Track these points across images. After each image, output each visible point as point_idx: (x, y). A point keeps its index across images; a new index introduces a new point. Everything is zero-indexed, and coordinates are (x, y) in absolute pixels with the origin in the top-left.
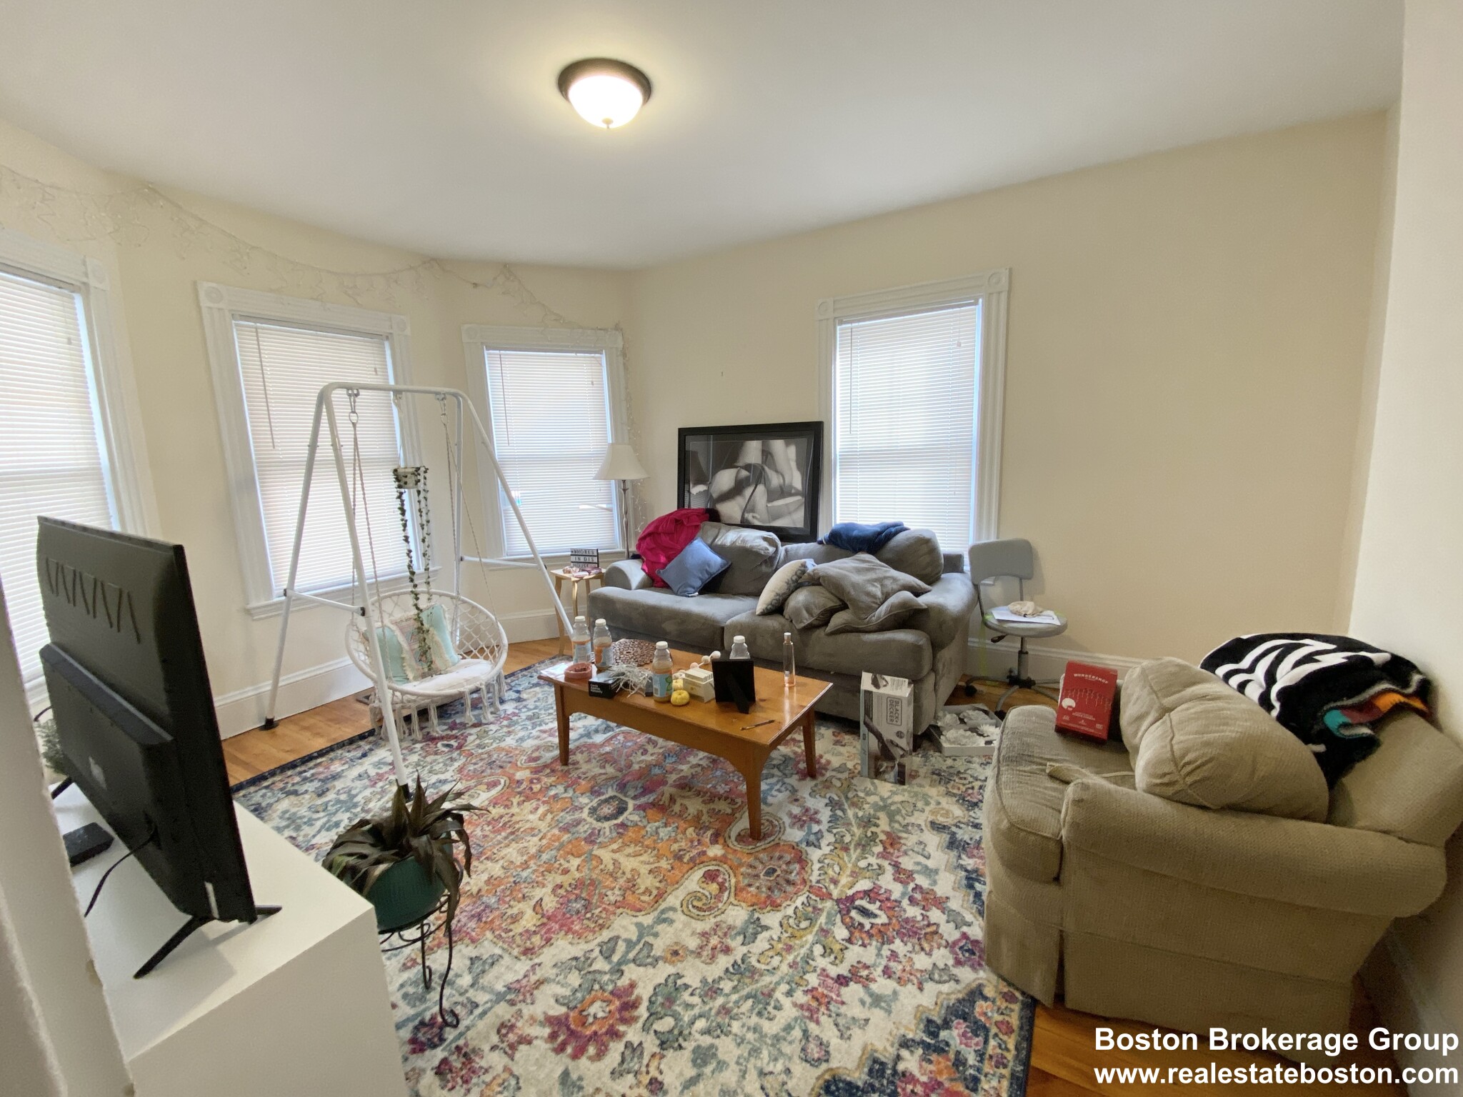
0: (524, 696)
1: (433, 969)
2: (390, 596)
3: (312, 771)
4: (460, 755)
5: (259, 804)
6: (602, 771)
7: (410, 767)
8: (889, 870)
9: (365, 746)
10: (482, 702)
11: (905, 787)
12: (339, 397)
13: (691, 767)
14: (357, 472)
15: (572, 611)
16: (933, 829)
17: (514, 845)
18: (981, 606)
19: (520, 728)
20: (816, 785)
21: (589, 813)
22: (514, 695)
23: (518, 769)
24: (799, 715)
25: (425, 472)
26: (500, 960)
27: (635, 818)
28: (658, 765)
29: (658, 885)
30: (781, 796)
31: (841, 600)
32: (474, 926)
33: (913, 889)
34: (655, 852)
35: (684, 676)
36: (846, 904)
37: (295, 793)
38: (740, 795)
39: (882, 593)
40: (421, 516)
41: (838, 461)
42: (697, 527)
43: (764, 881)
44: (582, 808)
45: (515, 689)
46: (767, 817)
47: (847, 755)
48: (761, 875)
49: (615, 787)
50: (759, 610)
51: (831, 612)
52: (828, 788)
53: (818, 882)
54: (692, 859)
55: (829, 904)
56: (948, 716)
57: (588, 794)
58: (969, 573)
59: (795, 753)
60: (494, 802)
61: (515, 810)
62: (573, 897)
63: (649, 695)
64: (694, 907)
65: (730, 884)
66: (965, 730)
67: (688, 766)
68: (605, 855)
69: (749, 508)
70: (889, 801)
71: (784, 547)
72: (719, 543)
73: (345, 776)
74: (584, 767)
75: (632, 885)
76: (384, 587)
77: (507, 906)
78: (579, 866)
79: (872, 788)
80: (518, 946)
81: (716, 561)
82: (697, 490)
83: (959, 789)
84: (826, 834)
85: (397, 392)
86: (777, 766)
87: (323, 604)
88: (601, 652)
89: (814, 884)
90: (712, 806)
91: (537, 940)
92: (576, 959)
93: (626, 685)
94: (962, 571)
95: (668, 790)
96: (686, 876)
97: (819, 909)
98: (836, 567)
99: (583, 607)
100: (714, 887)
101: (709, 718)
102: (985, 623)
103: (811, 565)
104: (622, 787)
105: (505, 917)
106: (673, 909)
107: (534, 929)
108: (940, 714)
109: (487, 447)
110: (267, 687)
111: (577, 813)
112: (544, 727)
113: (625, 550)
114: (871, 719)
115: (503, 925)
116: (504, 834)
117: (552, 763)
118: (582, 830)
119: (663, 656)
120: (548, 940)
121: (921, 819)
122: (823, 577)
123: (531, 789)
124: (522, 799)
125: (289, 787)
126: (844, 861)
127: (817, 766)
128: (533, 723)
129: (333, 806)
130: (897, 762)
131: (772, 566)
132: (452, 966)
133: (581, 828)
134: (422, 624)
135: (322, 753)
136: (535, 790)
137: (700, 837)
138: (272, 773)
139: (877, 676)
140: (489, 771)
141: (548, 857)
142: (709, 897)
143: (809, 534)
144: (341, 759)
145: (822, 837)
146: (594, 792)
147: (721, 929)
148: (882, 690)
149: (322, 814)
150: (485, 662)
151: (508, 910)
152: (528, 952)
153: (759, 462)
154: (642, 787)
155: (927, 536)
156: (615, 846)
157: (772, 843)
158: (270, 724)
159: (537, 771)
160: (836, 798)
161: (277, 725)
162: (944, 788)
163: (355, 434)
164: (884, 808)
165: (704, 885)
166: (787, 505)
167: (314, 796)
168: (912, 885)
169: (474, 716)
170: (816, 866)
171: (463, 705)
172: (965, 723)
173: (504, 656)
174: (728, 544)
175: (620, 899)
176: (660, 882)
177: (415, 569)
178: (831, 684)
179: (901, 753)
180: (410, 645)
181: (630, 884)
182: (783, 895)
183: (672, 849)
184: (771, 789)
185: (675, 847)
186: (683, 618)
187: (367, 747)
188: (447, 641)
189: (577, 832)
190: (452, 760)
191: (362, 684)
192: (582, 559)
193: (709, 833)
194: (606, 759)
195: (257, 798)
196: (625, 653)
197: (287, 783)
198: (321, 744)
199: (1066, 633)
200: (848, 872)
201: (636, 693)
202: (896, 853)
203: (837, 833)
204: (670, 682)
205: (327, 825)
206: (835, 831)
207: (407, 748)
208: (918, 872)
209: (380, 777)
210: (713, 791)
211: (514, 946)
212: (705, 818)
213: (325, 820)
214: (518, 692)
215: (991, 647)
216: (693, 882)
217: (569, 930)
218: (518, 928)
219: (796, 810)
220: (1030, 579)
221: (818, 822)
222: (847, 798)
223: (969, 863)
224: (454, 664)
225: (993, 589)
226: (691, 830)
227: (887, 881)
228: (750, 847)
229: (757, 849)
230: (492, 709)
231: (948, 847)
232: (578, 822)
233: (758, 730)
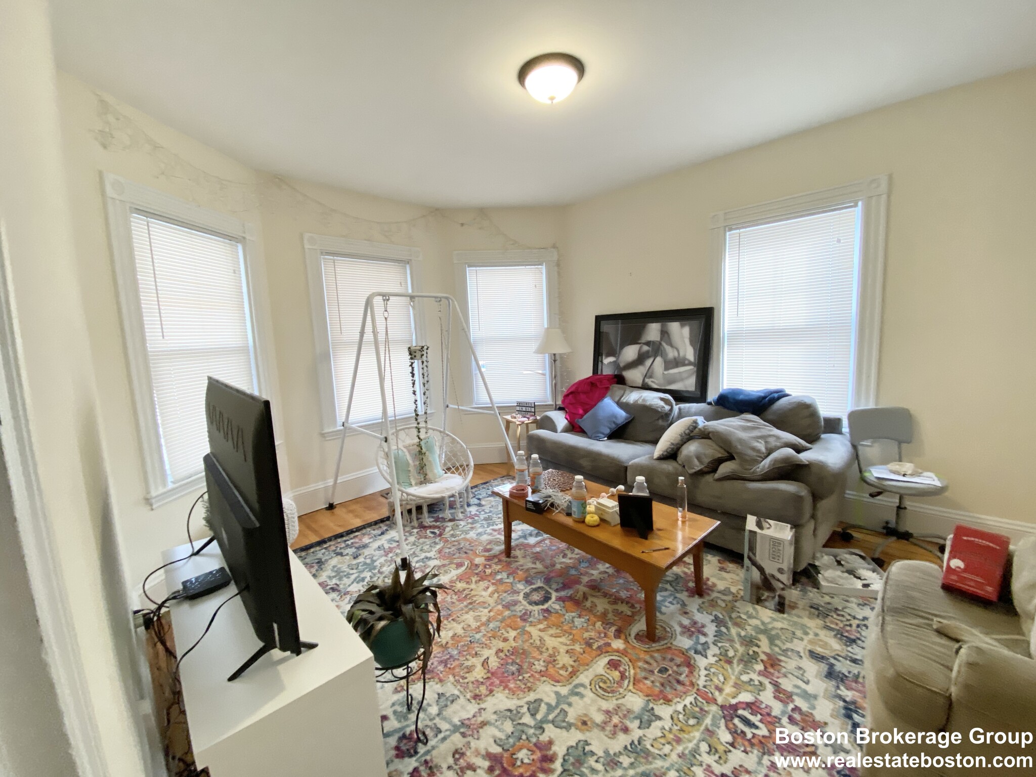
0: (483, 502)
1: (413, 697)
2: (403, 429)
3: (352, 541)
4: (440, 540)
5: (321, 559)
6: (533, 566)
7: (409, 545)
8: (770, 688)
9: (384, 527)
10: (456, 504)
11: (785, 616)
12: (378, 301)
13: (600, 573)
14: (387, 349)
15: (516, 445)
16: (813, 658)
17: (471, 613)
18: (859, 465)
19: (480, 525)
20: (703, 603)
21: (524, 597)
22: (476, 501)
23: (477, 556)
24: (691, 546)
25: (427, 349)
26: (458, 699)
27: (557, 607)
28: (574, 567)
29: (572, 663)
30: (672, 607)
31: (728, 452)
32: (442, 670)
33: (793, 710)
34: (571, 637)
35: (595, 503)
36: (730, 711)
37: (341, 554)
38: (639, 602)
39: (766, 448)
40: (423, 378)
41: (726, 338)
42: (607, 389)
43: (657, 677)
44: (519, 593)
45: (477, 497)
46: (660, 624)
47: (731, 580)
48: (656, 672)
49: (543, 580)
50: (656, 455)
51: (719, 462)
52: (713, 606)
53: (705, 687)
54: (599, 648)
55: (714, 708)
56: (826, 557)
57: (524, 582)
58: (848, 435)
59: (685, 573)
60: (460, 578)
61: (473, 586)
62: (510, 661)
63: (569, 514)
64: (600, 687)
65: (629, 674)
66: (843, 572)
67: (598, 572)
68: (534, 631)
69: (649, 374)
70: (770, 626)
71: (678, 406)
72: (624, 401)
73: (371, 547)
74: (521, 561)
75: (552, 660)
76: (398, 423)
77: (465, 658)
78: (515, 637)
79: (754, 613)
80: (470, 691)
81: (622, 414)
82: (607, 360)
83: (837, 624)
84: (711, 646)
85: (412, 298)
86: (670, 582)
87: (362, 433)
88: (535, 478)
89: (701, 687)
90: (615, 607)
91: (483, 690)
92: (510, 710)
93: (552, 505)
94: (840, 433)
95: (582, 588)
96: (594, 661)
97: (706, 711)
98: (724, 425)
99: (524, 443)
100: (616, 674)
101: (616, 540)
102: (864, 480)
103: (701, 422)
104: (548, 581)
105: (462, 667)
106: (582, 685)
107: (481, 680)
108: (818, 555)
109: (465, 332)
110: (331, 482)
111: (515, 595)
112: (495, 527)
113: (554, 403)
114: (755, 554)
115: (461, 673)
116: (465, 603)
117: (499, 554)
118: (518, 610)
119: (580, 487)
120: (491, 691)
121: (800, 646)
122: (713, 432)
123: (485, 572)
124: (478, 578)
125: (338, 550)
126: (728, 673)
127: (705, 587)
128: (488, 523)
129: (362, 566)
130: (778, 594)
131: (668, 421)
132: (426, 696)
133: (518, 608)
134: (421, 449)
135: (359, 529)
136: (487, 573)
137: (606, 631)
138: (330, 539)
139: (762, 519)
140: (457, 555)
141: (494, 626)
142: (612, 681)
143: (700, 395)
144: (369, 535)
145: (709, 648)
146: (528, 582)
147: (622, 710)
148: (765, 532)
149: (355, 571)
150: (459, 477)
151: (465, 662)
152: (477, 697)
153: (658, 339)
154: (562, 583)
155: (808, 401)
156: (541, 626)
157: (665, 646)
158: (331, 507)
159: (489, 559)
160: (721, 616)
161: (335, 507)
162: (822, 622)
163: (386, 325)
164: (765, 632)
165: (608, 671)
166: (680, 373)
167: (352, 558)
168: (791, 706)
169: (450, 513)
170: (703, 672)
171: (444, 505)
172: (842, 565)
173: (471, 473)
174: (632, 402)
175: (543, 669)
176: (574, 661)
177: (419, 413)
178: (719, 522)
179: (782, 586)
180: (414, 462)
181: (552, 659)
182: (674, 692)
183: (584, 637)
184: (664, 601)
185: (586, 635)
186: (595, 457)
187: (385, 528)
188: (436, 460)
189: (515, 611)
190: (436, 543)
191: (383, 485)
192: (524, 409)
193: (613, 629)
194: (537, 557)
195: (320, 555)
196: (551, 480)
197: (337, 547)
198: (358, 523)
199: (947, 494)
200: (731, 683)
201: (559, 512)
202: (776, 674)
203: (722, 646)
204: (585, 508)
205: (357, 580)
206: (720, 644)
207: (408, 532)
208: (797, 694)
209: (391, 550)
210: (617, 595)
211: (468, 691)
212: (610, 616)
213: (356, 575)
214: (479, 499)
215: (868, 500)
216: (600, 666)
217: (506, 687)
218: (471, 677)
219: (686, 622)
220: (909, 443)
221: (705, 635)
222: (730, 618)
223: (849, 695)
224: (440, 477)
225: (870, 449)
226: (599, 624)
227: (767, 697)
228: (647, 646)
229: (652, 649)
230: (462, 510)
231: (826, 677)
232: (515, 603)
233: (655, 554)
